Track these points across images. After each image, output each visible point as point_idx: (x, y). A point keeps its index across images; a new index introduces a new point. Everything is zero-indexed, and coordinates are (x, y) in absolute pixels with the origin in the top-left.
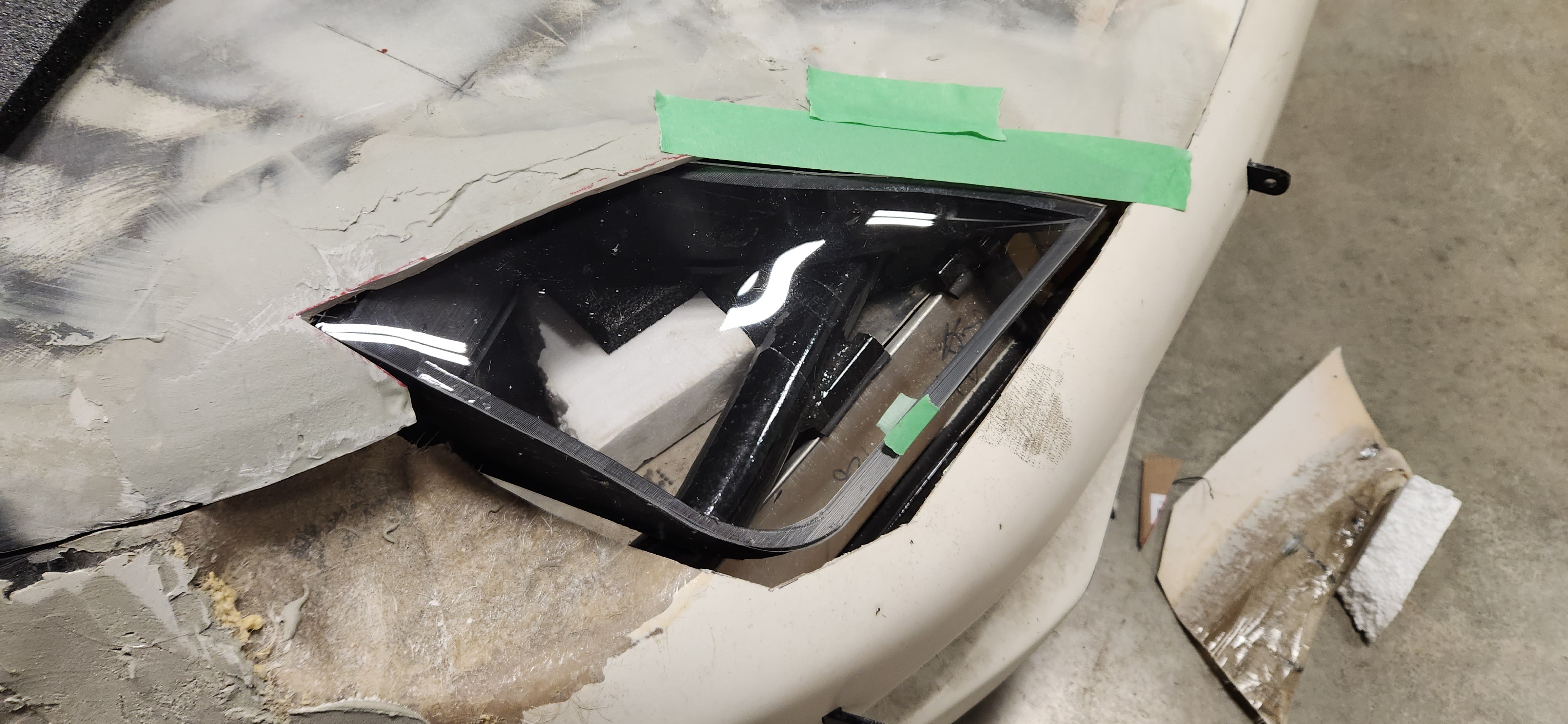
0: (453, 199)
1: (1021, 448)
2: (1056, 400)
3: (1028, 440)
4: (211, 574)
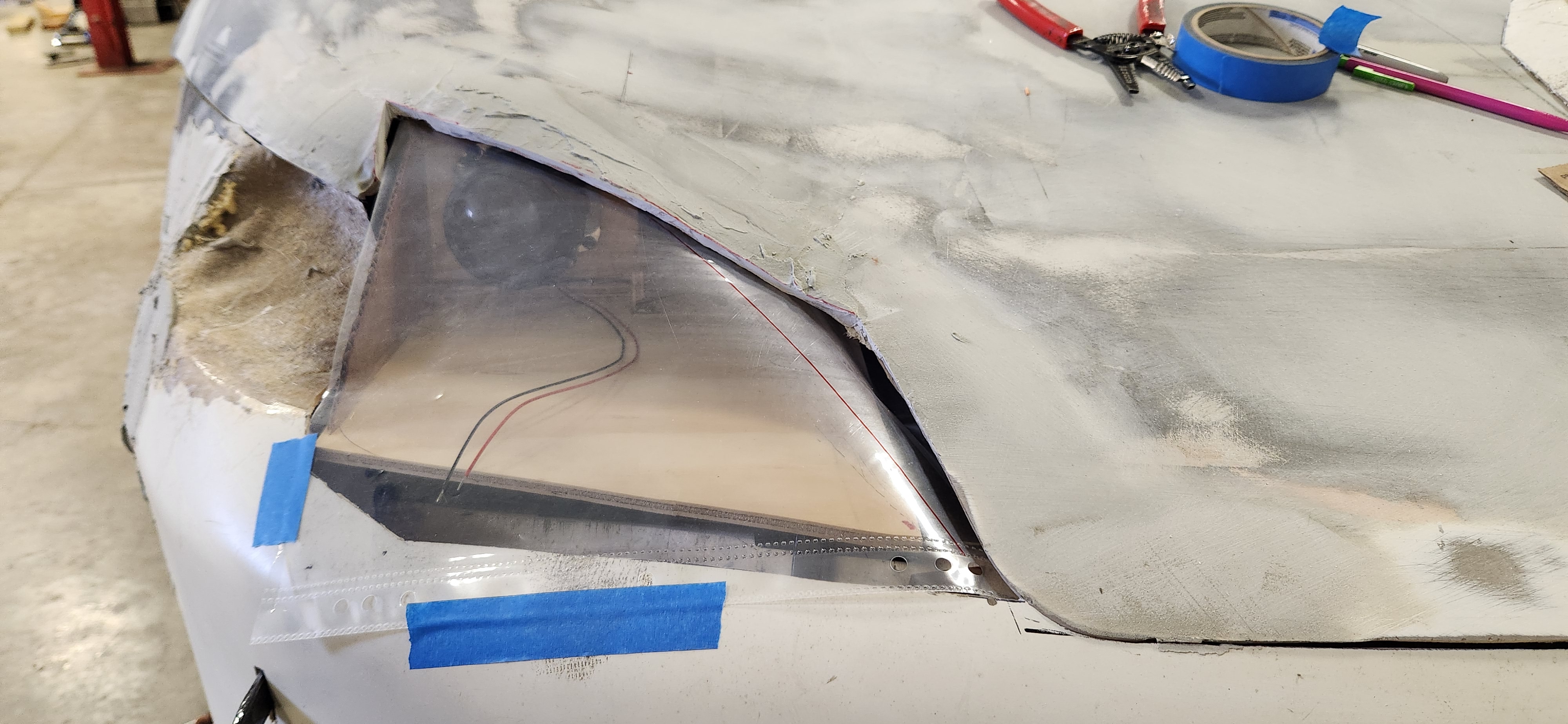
4: (234, 184)
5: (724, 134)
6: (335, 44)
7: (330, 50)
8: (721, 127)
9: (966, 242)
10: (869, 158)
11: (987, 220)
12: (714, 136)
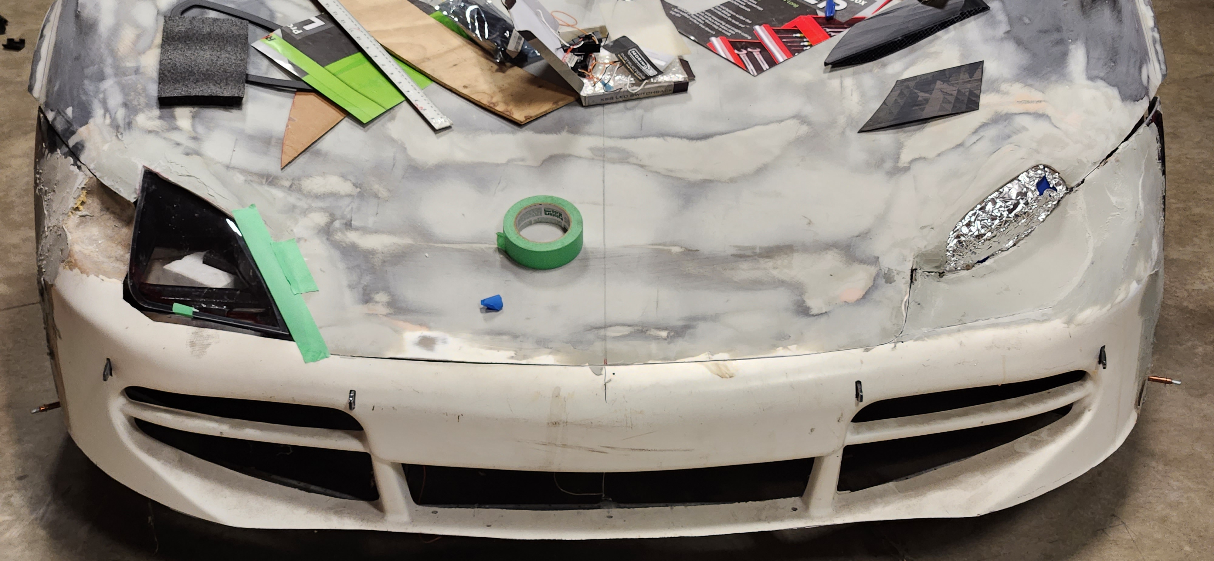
0: (189, 176)
1: (189, 341)
2: (209, 344)
3: (193, 342)
5: (266, 182)
6: (122, 134)
7: (120, 136)
8: (265, 178)
9: (339, 234)
10: (319, 194)
11: (351, 225)
12: (261, 184)
